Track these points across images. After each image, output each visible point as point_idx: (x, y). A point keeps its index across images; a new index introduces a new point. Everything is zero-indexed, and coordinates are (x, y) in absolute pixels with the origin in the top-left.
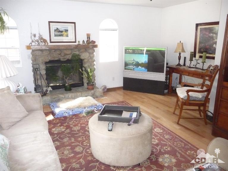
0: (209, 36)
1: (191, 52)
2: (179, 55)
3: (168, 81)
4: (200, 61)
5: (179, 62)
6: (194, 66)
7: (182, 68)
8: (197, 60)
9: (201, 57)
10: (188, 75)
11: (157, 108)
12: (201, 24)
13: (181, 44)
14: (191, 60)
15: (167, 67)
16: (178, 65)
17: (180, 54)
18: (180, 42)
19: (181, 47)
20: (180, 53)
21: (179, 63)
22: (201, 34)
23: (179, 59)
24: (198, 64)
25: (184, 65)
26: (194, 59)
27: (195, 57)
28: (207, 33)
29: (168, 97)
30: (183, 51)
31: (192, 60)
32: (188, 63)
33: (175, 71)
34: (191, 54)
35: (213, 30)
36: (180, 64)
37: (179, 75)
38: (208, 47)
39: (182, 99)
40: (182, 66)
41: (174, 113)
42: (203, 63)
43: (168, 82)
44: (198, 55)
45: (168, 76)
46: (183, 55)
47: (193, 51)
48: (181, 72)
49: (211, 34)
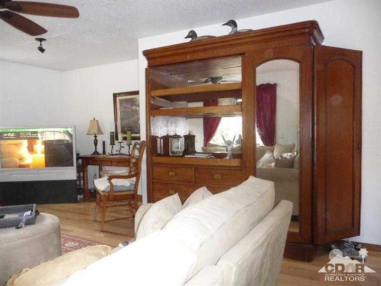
0: (132, 110)
1: (111, 133)
2: (94, 138)
3: (82, 181)
4: (125, 144)
5: (96, 148)
6: (118, 153)
7: (101, 156)
8: (120, 143)
9: (125, 139)
10: (110, 164)
11: (67, 219)
12: (120, 94)
13: (95, 123)
14: (112, 143)
15: (78, 158)
16: (94, 153)
17: (96, 137)
18: (94, 119)
19: (96, 127)
20: (95, 135)
21: (96, 151)
22: (122, 108)
23: (96, 144)
24: (122, 148)
25: (104, 152)
26: (116, 142)
27: (117, 139)
28: (129, 106)
29: (85, 203)
30: (100, 131)
31: (114, 144)
32: (108, 149)
33: (90, 163)
34: (111, 135)
35: (135, 102)
36: (98, 152)
37: (97, 167)
38: (132, 124)
39: (103, 191)
40: (100, 154)
41: (95, 221)
42: (129, 146)
43: (82, 184)
44: (120, 136)
45: (82, 174)
46: (100, 139)
47: (114, 130)
48: (100, 162)
49: (134, 107)
